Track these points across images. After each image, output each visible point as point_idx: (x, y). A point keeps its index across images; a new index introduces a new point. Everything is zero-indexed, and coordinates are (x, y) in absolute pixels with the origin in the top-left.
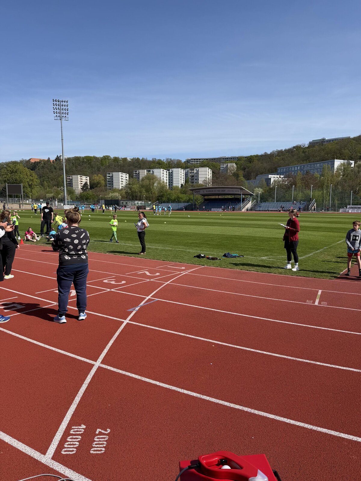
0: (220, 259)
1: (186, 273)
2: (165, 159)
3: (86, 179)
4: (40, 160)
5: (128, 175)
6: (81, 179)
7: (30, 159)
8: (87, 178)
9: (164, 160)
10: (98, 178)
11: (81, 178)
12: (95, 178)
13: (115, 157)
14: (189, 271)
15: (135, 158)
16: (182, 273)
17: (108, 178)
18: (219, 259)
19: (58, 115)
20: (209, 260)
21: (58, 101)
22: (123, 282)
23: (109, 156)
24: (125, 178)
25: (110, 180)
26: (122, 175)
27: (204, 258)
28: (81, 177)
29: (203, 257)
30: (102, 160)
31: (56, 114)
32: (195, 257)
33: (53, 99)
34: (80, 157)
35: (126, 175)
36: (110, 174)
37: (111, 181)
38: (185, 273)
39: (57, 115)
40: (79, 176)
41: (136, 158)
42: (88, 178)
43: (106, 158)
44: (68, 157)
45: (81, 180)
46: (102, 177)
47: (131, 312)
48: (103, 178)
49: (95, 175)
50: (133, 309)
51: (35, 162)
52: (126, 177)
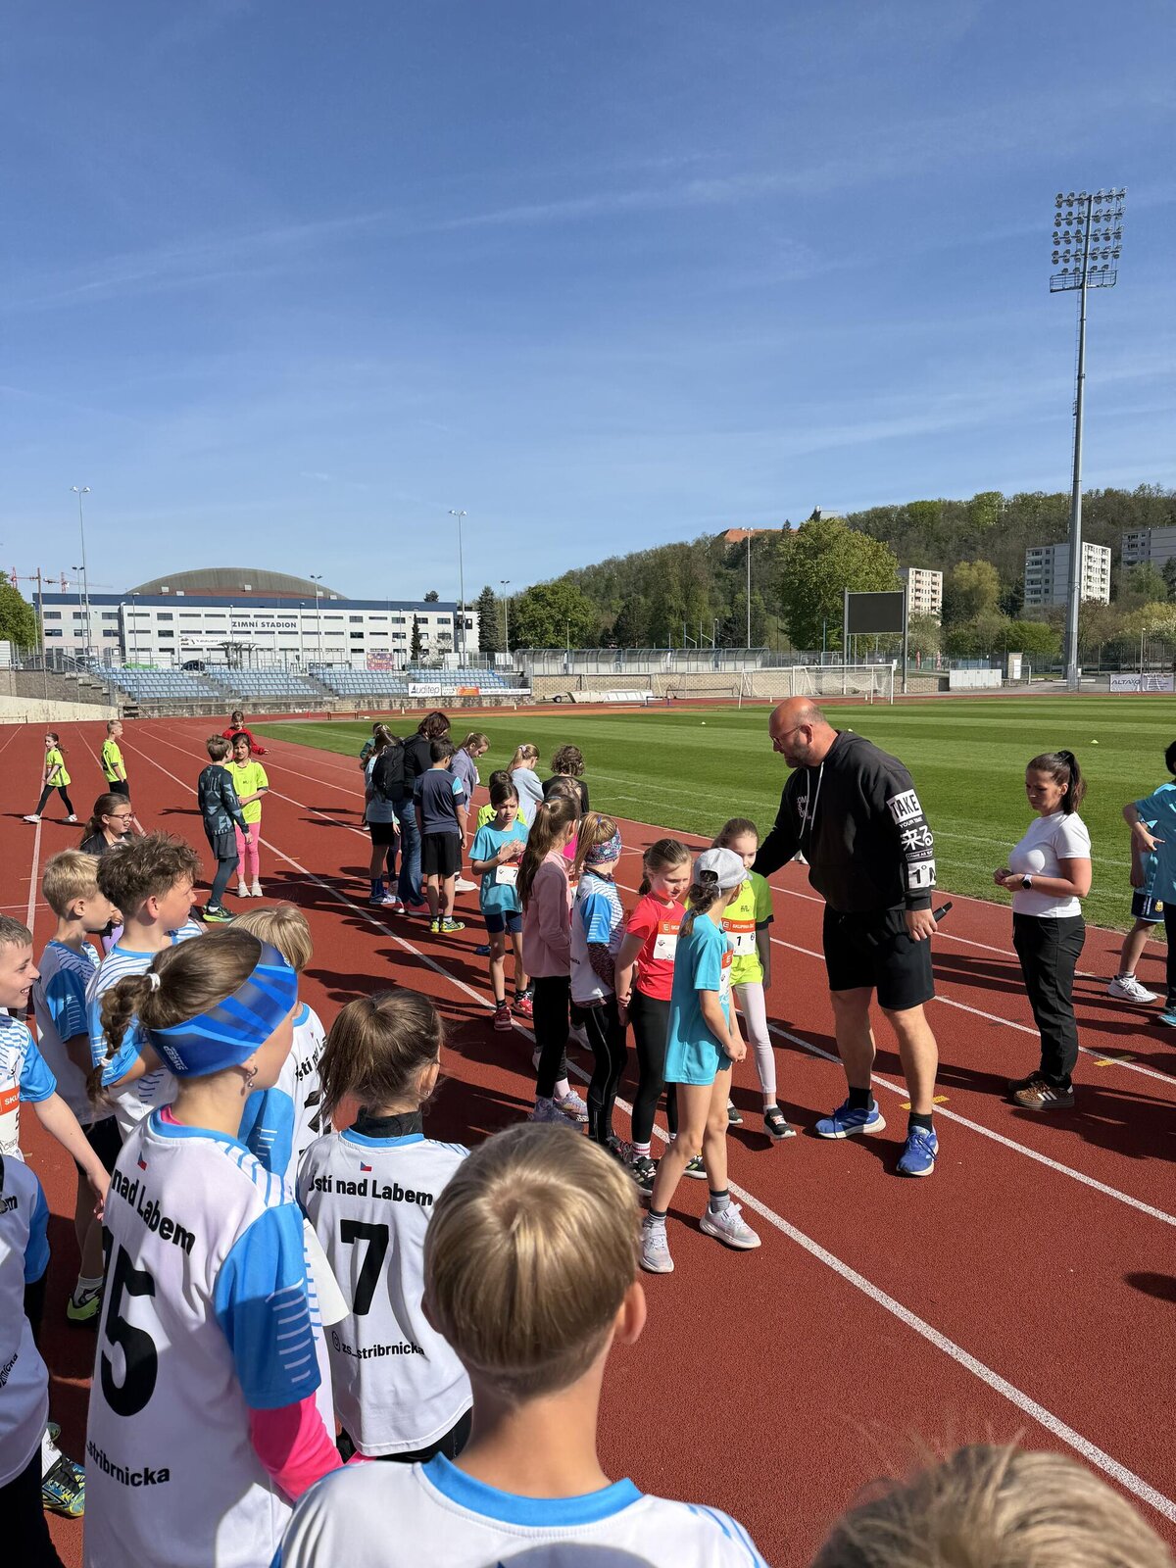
3: (935, 579)
4: (756, 533)
5: (1109, 550)
6: (918, 582)
7: (725, 533)
8: (935, 575)
11: (918, 577)
17: (1029, 568)
19: (1071, 266)
21: (1081, 201)
23: (997, 495)
25: (1040, 576)
28: (917, 572)
30: (971, 508)
31: (1061, 265)
33: (1060, 196)
35: (1103, 550)
36: (1037, 554)
39: (1067, 266)
42: (939, 578)
43: (984, 502)
45: (918, 586)
48: (991, 572)
51: (744, 540)
52: (1103, 560)
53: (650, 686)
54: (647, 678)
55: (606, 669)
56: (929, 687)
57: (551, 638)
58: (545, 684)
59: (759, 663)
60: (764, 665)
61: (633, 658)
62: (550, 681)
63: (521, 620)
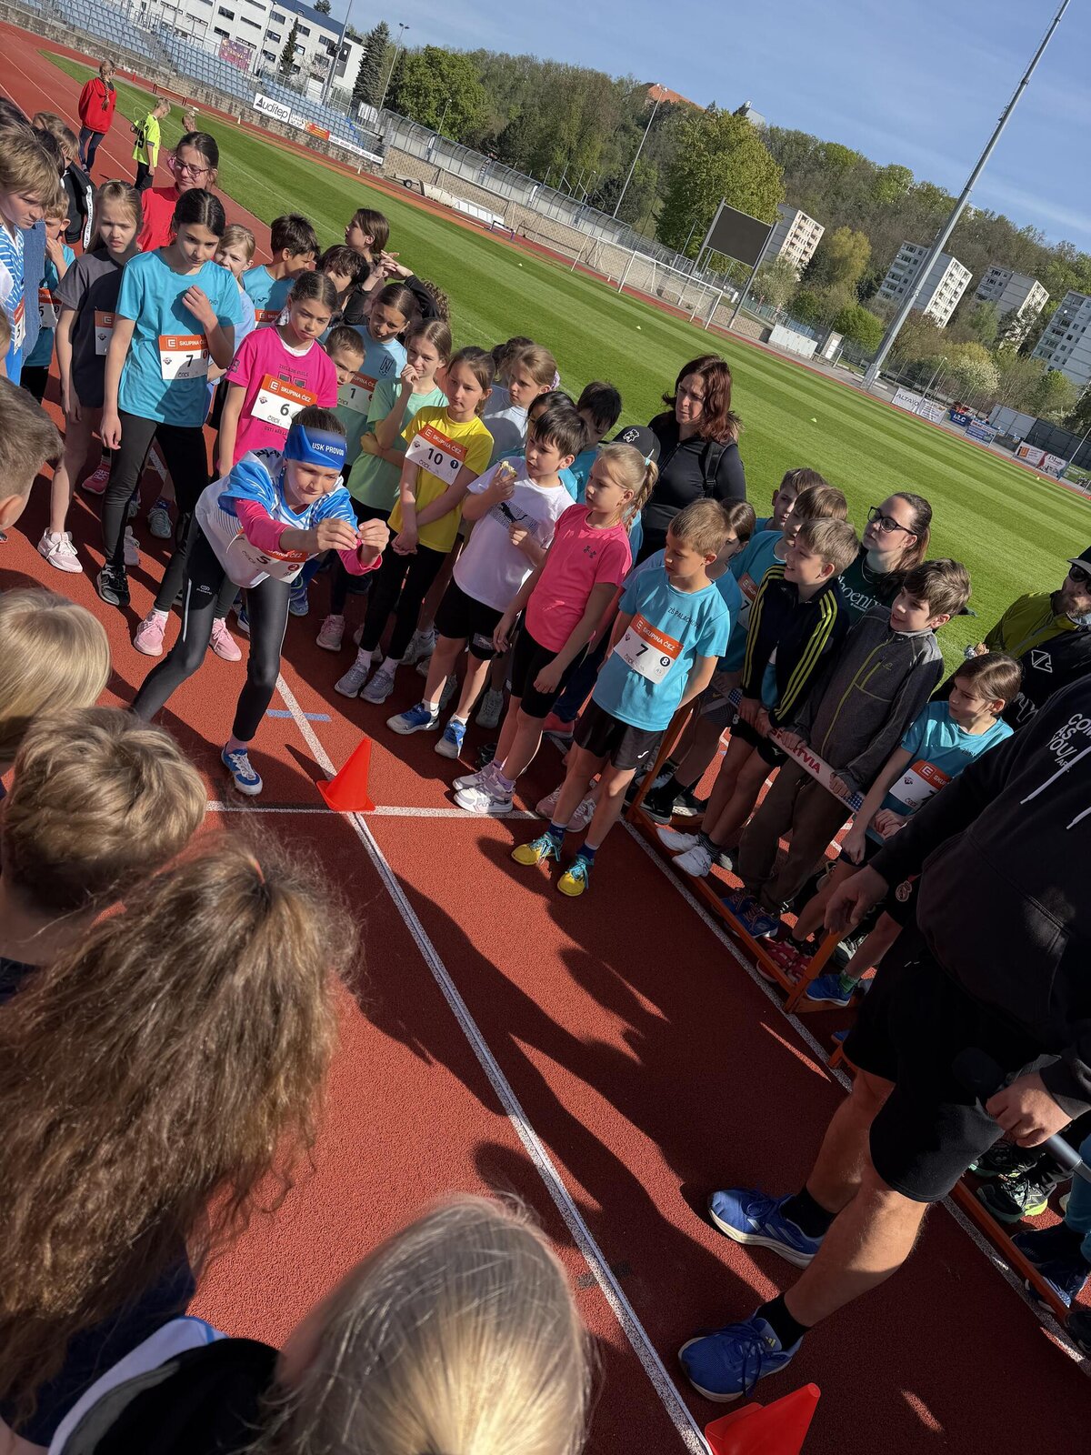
3: (816, 232)
4: (680, 101)
5: (972, 276)
6: (800, 228)
7: (651, 85)
8: (817, 228)
10: (852, 243)
11: (803, 223)
17: (897, 260)
23: (909, 173)
24: (955, 287)
25: (905, 274)
26: (954, 272)
28: (804, 218)
30: (880, 175)
34: (814, 140)
35: (966, 274)
36: (911, 250)
40: (800, 213)
41: (996, 217)
42: (819, 234)
43: (895, 174)
45: (799, 232)
46: (866, 244)
48: (866, 250)
49: (847, 230)
51: (667, 102)
52: (961, 284)
53: (504, 213)
54: (505, 203)
55: (469, 174)
56: (752, 332)
57: (430, 115)
58: (401, 161)
59: (617, 238)
60: (620, 242)
61: (500, 175)
62: (407, 160)
63: (407, 80)
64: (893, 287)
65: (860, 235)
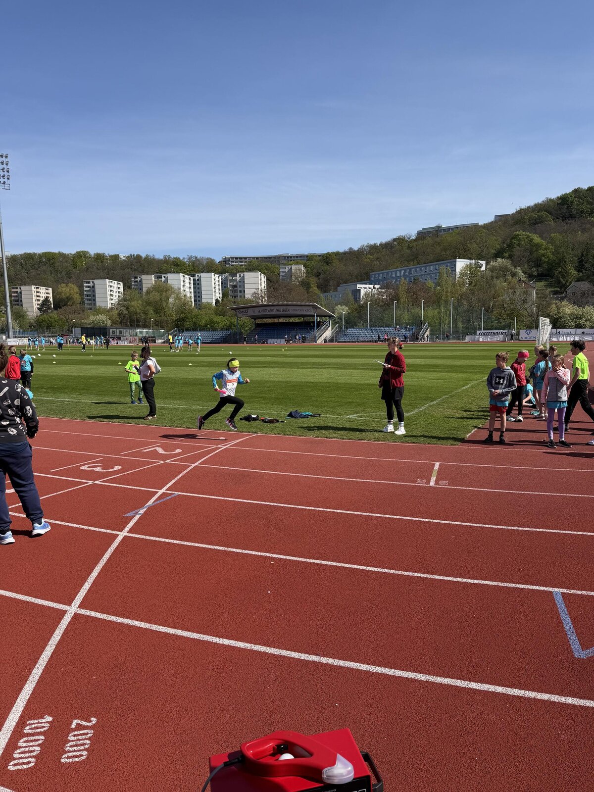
0: (283, 422)
1: (227, 446)
2: (186, 257)
5: (122, 283)
6: (38, 292)
8: (47, 289)
9: (184, 259)
10: (69, 289)
11: (38, 290)
12: (63, 289)
13: (97, 254)
14: (232, 444)
15: (134, 255)
16: (220, 448)
17: (85, 289)
18: (281, 422)
20: (265, 424)
22: (117, 468)
24: (116, 290)
25: (90, 293)
26: (111, 284)
27: (257, 421)
28: (37, 288)
29: (254, 419)
30: (74, 258)
32: (241, 419)
34: (35, 254)
35: (118, 284)
36: (89, 283)
37: (92, 296)
38: (224, 447)
40: (33, 286)
42: (50, 291)
43: (81, 255)
44: (13, 254)
45: (38, 294)
46: (75, 287)
47: (132, 517)
48: (76, 289)
49: (63, 285)
50: (135, 512)
52: (119, 288)
64: (90, 300)
65: (70, 284)
